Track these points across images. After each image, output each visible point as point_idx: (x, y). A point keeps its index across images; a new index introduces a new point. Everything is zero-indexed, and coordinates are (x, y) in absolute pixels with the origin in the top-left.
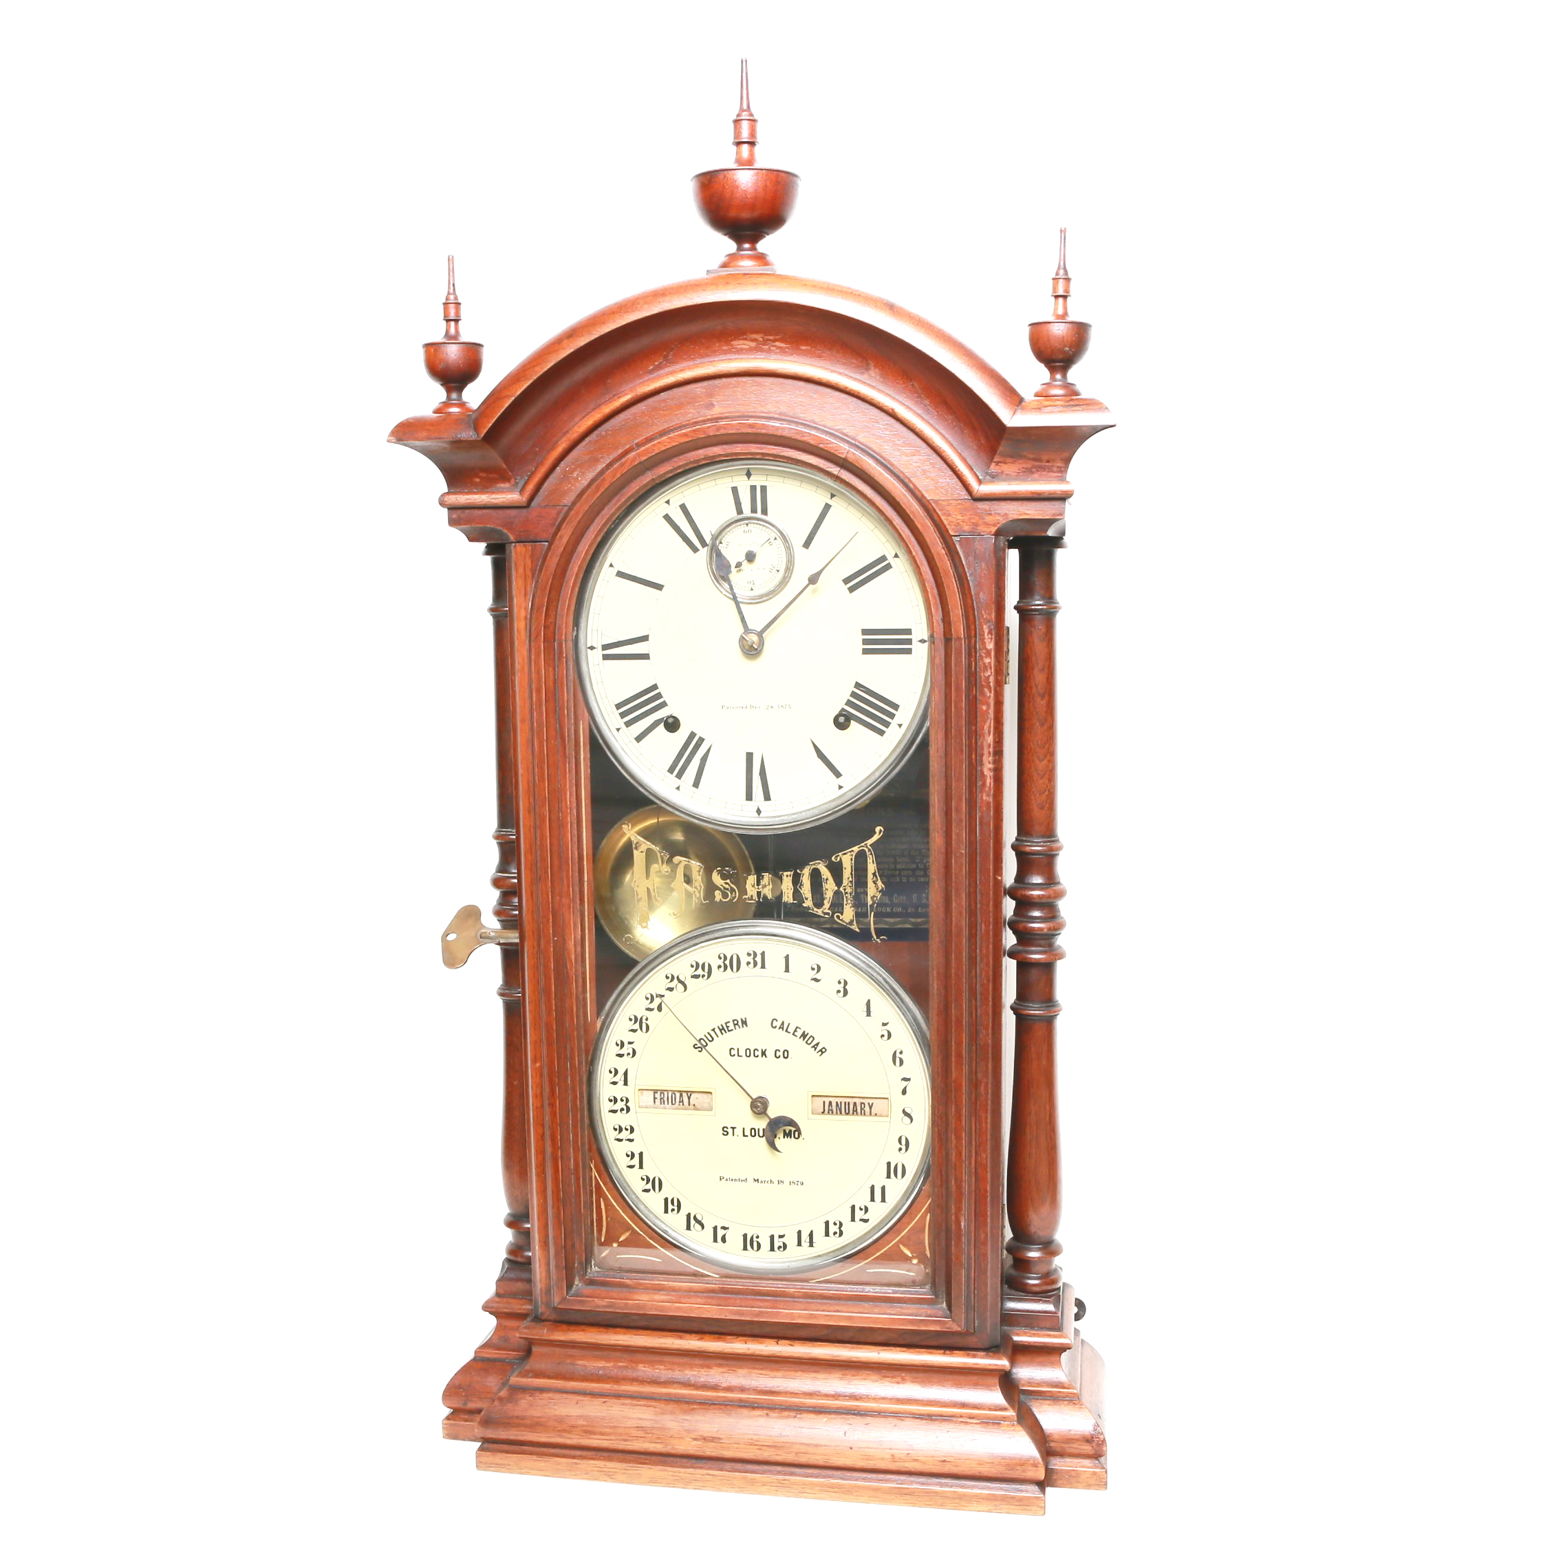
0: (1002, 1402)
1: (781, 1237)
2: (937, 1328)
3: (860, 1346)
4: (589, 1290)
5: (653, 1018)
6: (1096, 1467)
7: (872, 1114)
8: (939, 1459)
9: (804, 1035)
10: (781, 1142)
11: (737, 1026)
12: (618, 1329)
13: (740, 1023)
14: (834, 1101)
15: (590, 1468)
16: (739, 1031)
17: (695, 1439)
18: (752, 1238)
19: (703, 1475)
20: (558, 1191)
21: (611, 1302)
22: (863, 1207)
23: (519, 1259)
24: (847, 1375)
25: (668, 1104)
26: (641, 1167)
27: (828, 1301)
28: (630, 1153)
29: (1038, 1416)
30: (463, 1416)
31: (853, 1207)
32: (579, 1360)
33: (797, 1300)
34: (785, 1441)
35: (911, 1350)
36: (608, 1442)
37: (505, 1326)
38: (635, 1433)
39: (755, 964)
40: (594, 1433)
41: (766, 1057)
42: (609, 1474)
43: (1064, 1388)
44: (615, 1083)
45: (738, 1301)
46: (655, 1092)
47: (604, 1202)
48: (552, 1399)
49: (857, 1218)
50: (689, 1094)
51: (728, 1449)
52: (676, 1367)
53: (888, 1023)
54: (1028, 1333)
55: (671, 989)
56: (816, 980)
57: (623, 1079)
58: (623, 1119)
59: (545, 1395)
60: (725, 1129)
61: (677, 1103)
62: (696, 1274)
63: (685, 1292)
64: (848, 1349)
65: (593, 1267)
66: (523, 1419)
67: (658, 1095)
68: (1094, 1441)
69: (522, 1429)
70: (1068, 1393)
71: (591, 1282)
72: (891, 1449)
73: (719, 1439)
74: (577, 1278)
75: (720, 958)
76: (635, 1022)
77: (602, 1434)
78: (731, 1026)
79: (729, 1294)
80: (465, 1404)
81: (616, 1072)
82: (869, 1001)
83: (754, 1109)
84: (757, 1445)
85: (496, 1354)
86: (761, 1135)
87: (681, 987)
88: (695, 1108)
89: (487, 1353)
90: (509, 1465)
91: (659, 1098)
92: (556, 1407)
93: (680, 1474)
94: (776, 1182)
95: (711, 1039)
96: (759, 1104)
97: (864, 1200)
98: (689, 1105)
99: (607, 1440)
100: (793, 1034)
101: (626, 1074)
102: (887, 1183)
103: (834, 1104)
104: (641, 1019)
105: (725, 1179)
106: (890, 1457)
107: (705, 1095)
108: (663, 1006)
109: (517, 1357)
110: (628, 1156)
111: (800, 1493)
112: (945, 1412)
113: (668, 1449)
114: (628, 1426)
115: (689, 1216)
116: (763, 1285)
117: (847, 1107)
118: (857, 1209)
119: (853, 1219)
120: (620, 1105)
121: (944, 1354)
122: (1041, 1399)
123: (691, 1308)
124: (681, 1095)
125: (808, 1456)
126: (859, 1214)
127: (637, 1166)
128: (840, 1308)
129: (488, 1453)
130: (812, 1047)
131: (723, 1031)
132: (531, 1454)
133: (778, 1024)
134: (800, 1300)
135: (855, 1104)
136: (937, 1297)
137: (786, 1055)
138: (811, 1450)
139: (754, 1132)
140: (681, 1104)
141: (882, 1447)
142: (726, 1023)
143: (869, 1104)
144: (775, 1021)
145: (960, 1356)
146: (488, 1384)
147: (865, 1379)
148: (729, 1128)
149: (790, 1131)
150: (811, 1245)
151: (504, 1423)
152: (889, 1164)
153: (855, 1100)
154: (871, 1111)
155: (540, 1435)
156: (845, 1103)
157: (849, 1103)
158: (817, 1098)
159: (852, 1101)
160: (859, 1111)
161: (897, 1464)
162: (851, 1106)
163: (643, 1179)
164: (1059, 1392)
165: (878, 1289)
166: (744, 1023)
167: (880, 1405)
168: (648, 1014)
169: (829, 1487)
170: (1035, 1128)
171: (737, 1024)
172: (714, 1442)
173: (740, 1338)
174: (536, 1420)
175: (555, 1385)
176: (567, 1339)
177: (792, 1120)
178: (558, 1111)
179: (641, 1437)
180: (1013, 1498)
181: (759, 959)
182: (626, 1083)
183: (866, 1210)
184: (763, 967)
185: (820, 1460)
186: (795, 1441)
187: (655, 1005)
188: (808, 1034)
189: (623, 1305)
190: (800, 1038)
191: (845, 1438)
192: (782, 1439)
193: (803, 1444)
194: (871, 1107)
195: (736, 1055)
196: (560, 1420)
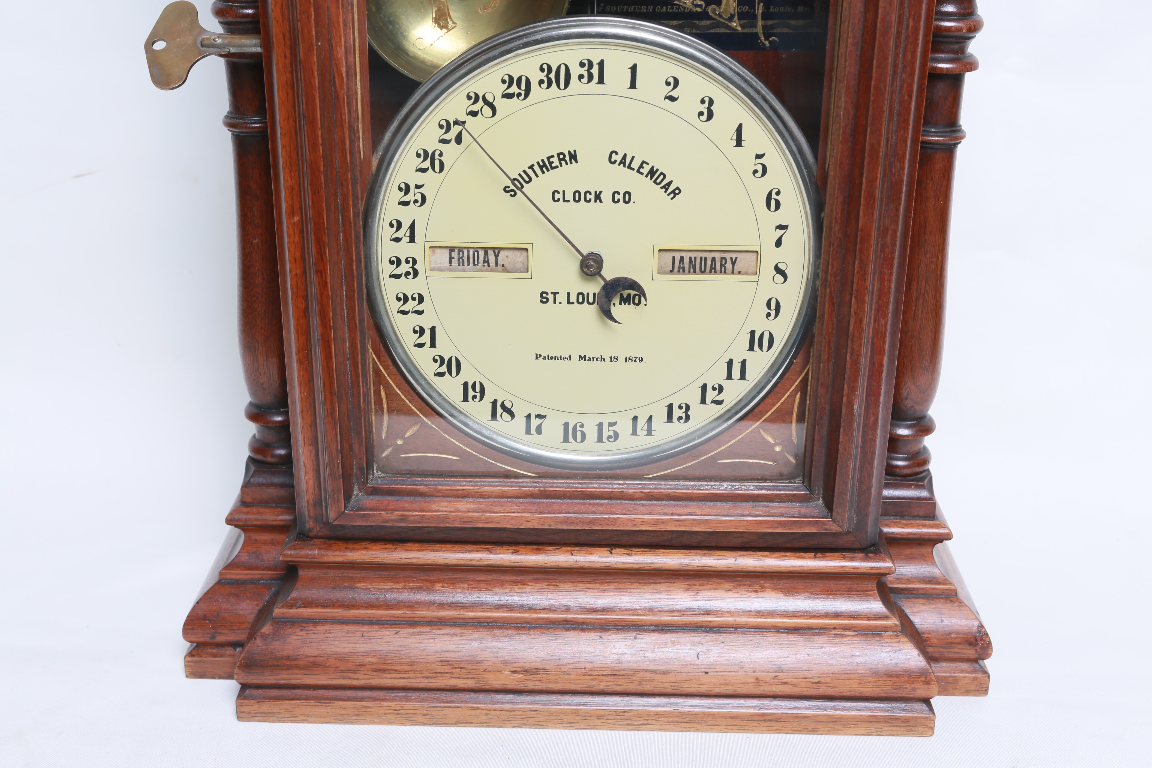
0: (881, 609)
1: (611, 424)
2: (814, 530)
3: (713, 552)
4: (372, 500)
5: (450, 152)
6: (975, 671)
7: (735, 272)
8: (812, 680)
9: (652, 172)
10: (618, 310)
11: (563, 163)
12: (409, 545)
13: (567, 158)
14: (686, 256)
15: (383, 711)
16: (566, 169)
17: (515, 672)
18: (575, 427)
19: (524, 711)
20: (331, 382)
21: (402, 515)
22: (717, 386)
23: (269, 459)
24: (694, 585)
25: (468, 265)
26: (433, 345)
27: (678, 503)
28: (418, 329)
29: (912, 618)
30: (210, 651)
31: (704, 387)
32: (360, 582)
33: (638, 502)
34: (625, 668)
35: (776, 554)
36: (406, 680)
37: (256, 540)
38: (439, 668)
39: (591, 77)
40: (388, 671)
41: (601, 202)
42: (406, 716)
43: (939, 583)
44: (397, 240)
45: (564, 507)
46: (452, 249)
47: (385, 390)
48: (330, 633)
49: (708, 400)
50: (496, 252)
51: (556, 681)
52: (482, 585)
53: (764, 154)
54: (899, 523)
55: (474, 114)
56: (672, 99)
57: (408, 234)
58: (408, 286)
59: (320, 628)
60: (544, 295)
61: (481, 264)
62: (507, 475)
63: (495, 498)
64: (699, 557)
65: (375, 471)
66: (295, 660)
67: (455, 254)
68: (978, 644)
69: (296, 671)
70: (943, 589)
71: (376, 491)
72: (754, 672)
73: (545, 670)
74: (356, 487)
75: (542, 70)
76: (425, 159)
77: (397, 671)
78: (556, 161)
79: (553, 498)
80: (214, 637)
81: (399, 225)
82: (740, 126)
83: (586, 270)
84: (591, 675)
85: (247, 574)
86: (591, 301)
87: (487, 110)
88: (504, 269)
89: (236, 574)
90: (280, 713)
91: (456, 258)
92: (336, 643)
93: (497, 712)
94: (608, 359)
95: (527, 179)
96: (593, 263)
97: (718, 376)
98: (497, 265)
99: (404, 678)
100: (638, 171)
101: (412, 227)
102: (750, 357)
103: (686, 260)
104: (434, 153)
105: (542, 357)
106: (754, 680)
107: (518, 253)
108: (464, 134)
109: (274, 576)
110: (415, 332)
111: (643, 725)
112: (816, 624)
113: (481, 685)
114: (430, 661)
115: (494, 403)
116: (594, 486)
117: (703, 263)
118: (709, 389)
119: (703, 401)
120: (404, 268)
121: (815, 557)
122: (913, 598)
123: (506, 518)
124: (486, 253)
125: (654, 684)
126: (711, 395)
127: (428, 344)
128: (692, 510)
129: (252, 701)
130: (662, 188)
131: (544, 169)
132: (307, 698)
133: (618, 158)
134: (642, 502)
135: (714, 259)
136: (811, 492)
137: (627, 197)
138: (658, 677)
139: (582, 298)
140: (486, 264)
141: (744, 669)
142: (548, 158)
143: (731, 258)
144: (614, 154)
145: (835, 559)
146: (241, 612)
147: (716, 589)
148: (549, 293)
149: (629, 295)
150: (649, 432)
151: (271, 666)
152: (753, 333)
153: (713, 255)
154: (733, 268)
155: (317, 677)
156: (701, 258)
157: (706, 258)
158: (664, 253)
159: (709, 256)
160: (718, 268)
161: (762, 688)
162: (709, 263)
163: (435, 361)
164: (934, 589)
165: (737, 485)
166: (573, 157)
167: (737, 619)
168: (443, 147)
169: (678, 717)
170: (923, 283)
171: (564, 159)
172: (539, 674)
173: (564, 548)
174: (311, 659)
175: (333, 615)
176: (346, 561)
177: (635, 283)
178: (329, 280)
179: (447, 673)
180: (898, 719)
181: (595, 71)
182: (412, 240)
183: (721, 389)
184: (601, 81)
185: (668, 687)
186: (638, 668)
187: (452, 135)
188: (657, 170)
189: (419, 517)
190: (646, 176)
191: (698, 661)
192: (622, 667)
193: (647, 671)
194: (733, 263)
195: (561, 200)
196: (343, 658)
